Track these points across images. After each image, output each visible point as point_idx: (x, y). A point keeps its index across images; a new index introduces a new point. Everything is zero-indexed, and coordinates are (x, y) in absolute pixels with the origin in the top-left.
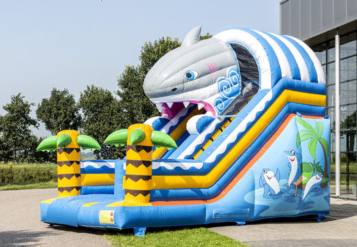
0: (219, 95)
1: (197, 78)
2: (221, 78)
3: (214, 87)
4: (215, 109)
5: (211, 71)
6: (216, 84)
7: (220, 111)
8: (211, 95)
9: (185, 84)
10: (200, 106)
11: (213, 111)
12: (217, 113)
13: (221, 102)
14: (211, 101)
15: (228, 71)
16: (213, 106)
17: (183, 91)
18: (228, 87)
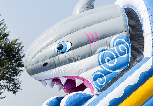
0: (99, 68)
1: (71, 50)
2: (103, 48)
3: (93, 59)
4: (93, 84)
5: (90, 41)
6: (96, 56)
7: (100, 86)
8: (87, 69)
9: (57, 57)
10: (78, 83)
11: (91, 87)
12: (95, 89)
13: (101, 76)
14: (88, 75)
15: (113, 39)
16: (90, 81)
17: (54, 66)
18: (113, 58)
